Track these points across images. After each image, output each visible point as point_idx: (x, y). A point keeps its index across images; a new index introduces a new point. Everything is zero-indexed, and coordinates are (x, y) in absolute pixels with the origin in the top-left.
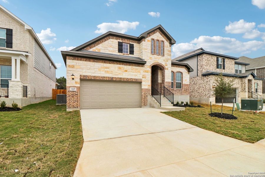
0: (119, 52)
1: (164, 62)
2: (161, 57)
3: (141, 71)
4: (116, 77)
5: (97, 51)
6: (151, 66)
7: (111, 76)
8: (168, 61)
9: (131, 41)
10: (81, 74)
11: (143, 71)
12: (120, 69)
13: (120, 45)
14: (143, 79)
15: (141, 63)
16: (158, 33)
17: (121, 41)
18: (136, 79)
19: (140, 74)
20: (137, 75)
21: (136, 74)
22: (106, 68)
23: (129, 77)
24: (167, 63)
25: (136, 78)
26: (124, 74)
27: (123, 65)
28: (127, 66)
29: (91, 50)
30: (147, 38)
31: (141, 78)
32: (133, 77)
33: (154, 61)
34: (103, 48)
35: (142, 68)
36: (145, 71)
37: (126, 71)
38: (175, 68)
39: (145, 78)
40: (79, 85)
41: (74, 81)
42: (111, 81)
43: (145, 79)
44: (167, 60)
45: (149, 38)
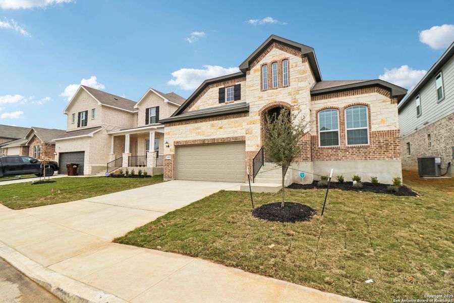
0: (219, 102)
1: (291, 96)
2: (282, 89)
3: (244, 124)
4: (209, 138)
5: (196, 109)
6: (261, 112)
7: (202, 138)
8: (298, 94)
9: (237, 80)
10: (175, 140)
11: (246, 123)
12: (213, 126)
13: (222, 92)
14: (247, 136)
15: (244, 111)
16: (274, 49)
17: (223, 86)
18: (236, 138)
19: (241, 128)
20: (237, 132)
21: (236, 129)
22: (197, 129)
23: (225, 136)
24: (297, 96)
25: (236, 135)
26: (218, 133)
27: (216, 120)
28: (222, 120)
29: (191, 110)
30: (254, 68)
31: (244, 135)
32: (231, 135)
33: (267, 102)
34: (202, 104)
35: (245, 118)
36: (251, 123)
37: (221, 128)
39: (251, 133)
40: (173, 153)
41: (169, 149)
42: (203, 144)
43: (250, 135)
44: (297, 91)
45: (257, 66)
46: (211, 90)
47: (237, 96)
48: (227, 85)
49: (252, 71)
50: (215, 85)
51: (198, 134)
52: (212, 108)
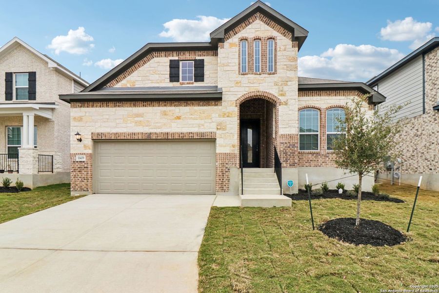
0: (171, 81)
1: (277, 87)
2: (267, 75)
3: (213, 115)
4: (158, 131)
5: (129, 86)
6: (239, 102)
7: (147, 130)
8: (287, 85)
9: (198, 53)
10: (93, 131)
11: (217, 115)
12: (165, 115)
13: (174, 67)
14: (218, 132)
15: (214, 98)
16: (258, 21)
17: (177, 58)
18: (202, 134)
19: (210, 121)
20: (203, 125)
21: (202, 122)
22: (138, 115)
23: (185, 130)
24: (286, 88)
25: (202, 130)
26: (174, 125)
27: (171, 106)
28: (181, 108)
29: (119, 85)
30: (230, 40)
31: (214, 130)
32: (195, 130)
33: (247, 89)
34: (140, 79)
35: (216, 107)
36: (224, 115)
37: (179, 118)
38: (322, 97)
39: (224, 129)
40: (90, 151)
41: (81, 145)
42: (148, 140)
43: (224, 132)
44: (286, 82)
45: (234, 39)
46: (156, 59)
47: (199, 76)
48: (182, 57)
49: (226, 44)
50: (163, 54)
51: (138, 123)
52: (158, 88)
